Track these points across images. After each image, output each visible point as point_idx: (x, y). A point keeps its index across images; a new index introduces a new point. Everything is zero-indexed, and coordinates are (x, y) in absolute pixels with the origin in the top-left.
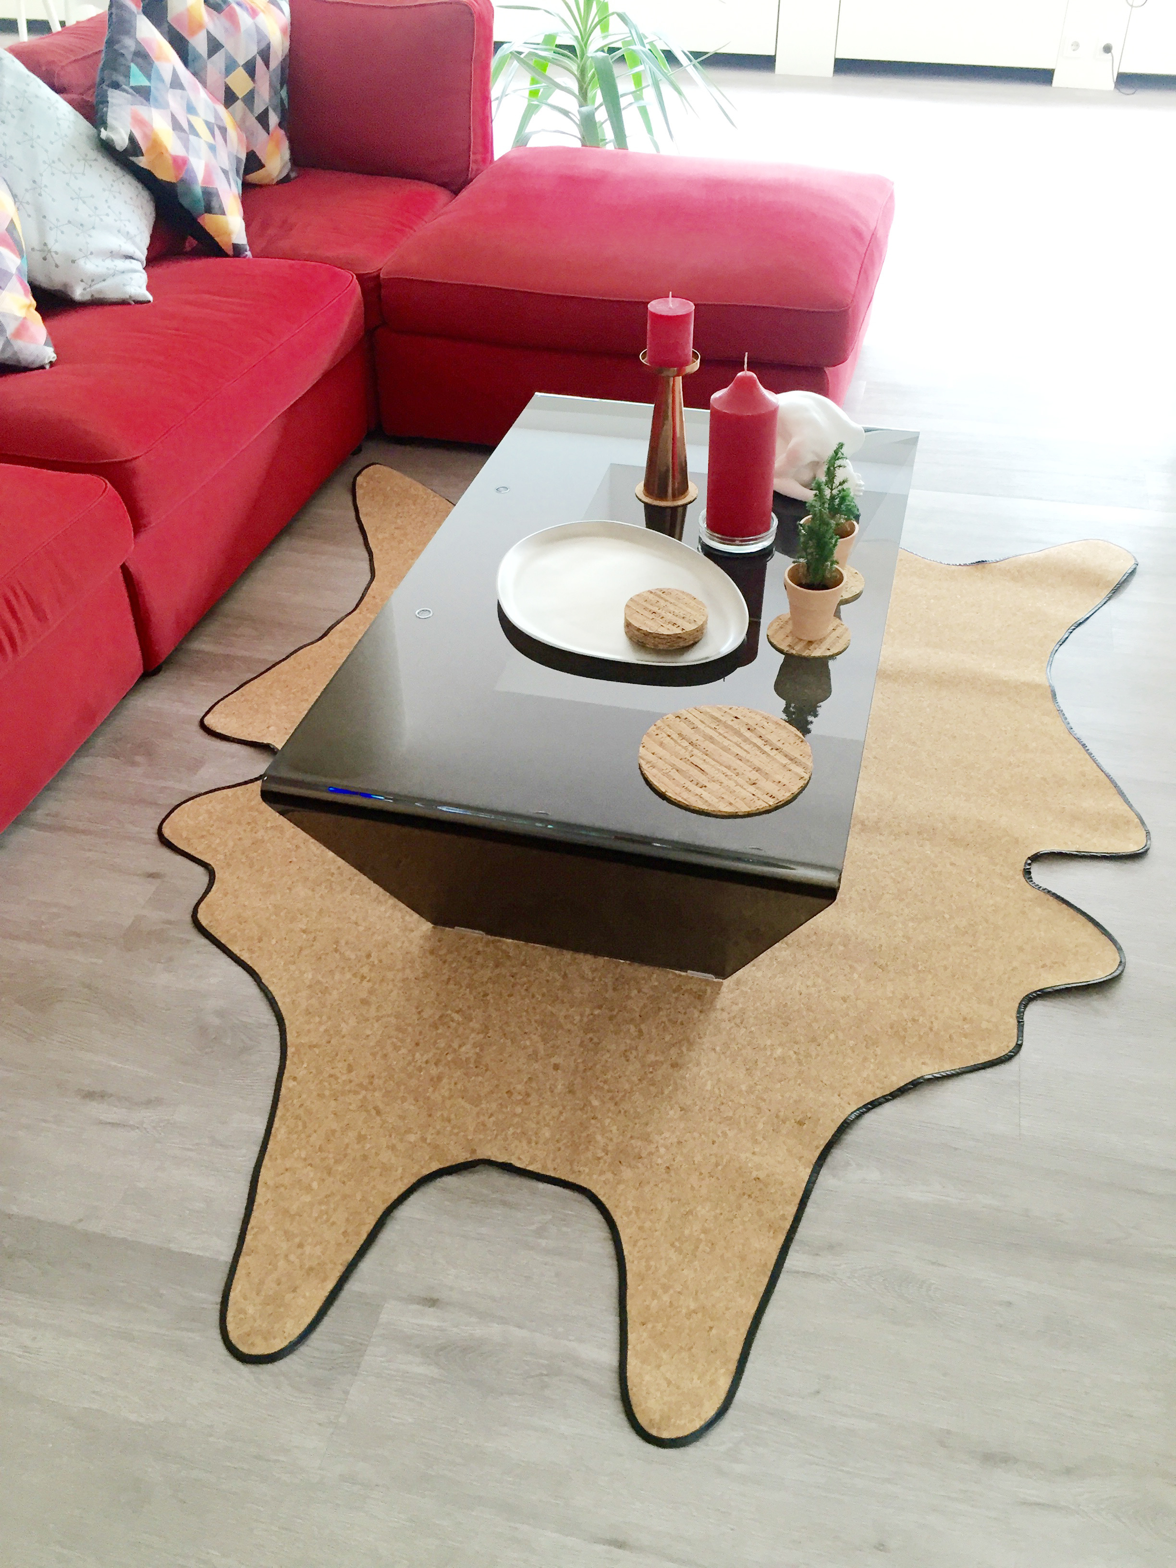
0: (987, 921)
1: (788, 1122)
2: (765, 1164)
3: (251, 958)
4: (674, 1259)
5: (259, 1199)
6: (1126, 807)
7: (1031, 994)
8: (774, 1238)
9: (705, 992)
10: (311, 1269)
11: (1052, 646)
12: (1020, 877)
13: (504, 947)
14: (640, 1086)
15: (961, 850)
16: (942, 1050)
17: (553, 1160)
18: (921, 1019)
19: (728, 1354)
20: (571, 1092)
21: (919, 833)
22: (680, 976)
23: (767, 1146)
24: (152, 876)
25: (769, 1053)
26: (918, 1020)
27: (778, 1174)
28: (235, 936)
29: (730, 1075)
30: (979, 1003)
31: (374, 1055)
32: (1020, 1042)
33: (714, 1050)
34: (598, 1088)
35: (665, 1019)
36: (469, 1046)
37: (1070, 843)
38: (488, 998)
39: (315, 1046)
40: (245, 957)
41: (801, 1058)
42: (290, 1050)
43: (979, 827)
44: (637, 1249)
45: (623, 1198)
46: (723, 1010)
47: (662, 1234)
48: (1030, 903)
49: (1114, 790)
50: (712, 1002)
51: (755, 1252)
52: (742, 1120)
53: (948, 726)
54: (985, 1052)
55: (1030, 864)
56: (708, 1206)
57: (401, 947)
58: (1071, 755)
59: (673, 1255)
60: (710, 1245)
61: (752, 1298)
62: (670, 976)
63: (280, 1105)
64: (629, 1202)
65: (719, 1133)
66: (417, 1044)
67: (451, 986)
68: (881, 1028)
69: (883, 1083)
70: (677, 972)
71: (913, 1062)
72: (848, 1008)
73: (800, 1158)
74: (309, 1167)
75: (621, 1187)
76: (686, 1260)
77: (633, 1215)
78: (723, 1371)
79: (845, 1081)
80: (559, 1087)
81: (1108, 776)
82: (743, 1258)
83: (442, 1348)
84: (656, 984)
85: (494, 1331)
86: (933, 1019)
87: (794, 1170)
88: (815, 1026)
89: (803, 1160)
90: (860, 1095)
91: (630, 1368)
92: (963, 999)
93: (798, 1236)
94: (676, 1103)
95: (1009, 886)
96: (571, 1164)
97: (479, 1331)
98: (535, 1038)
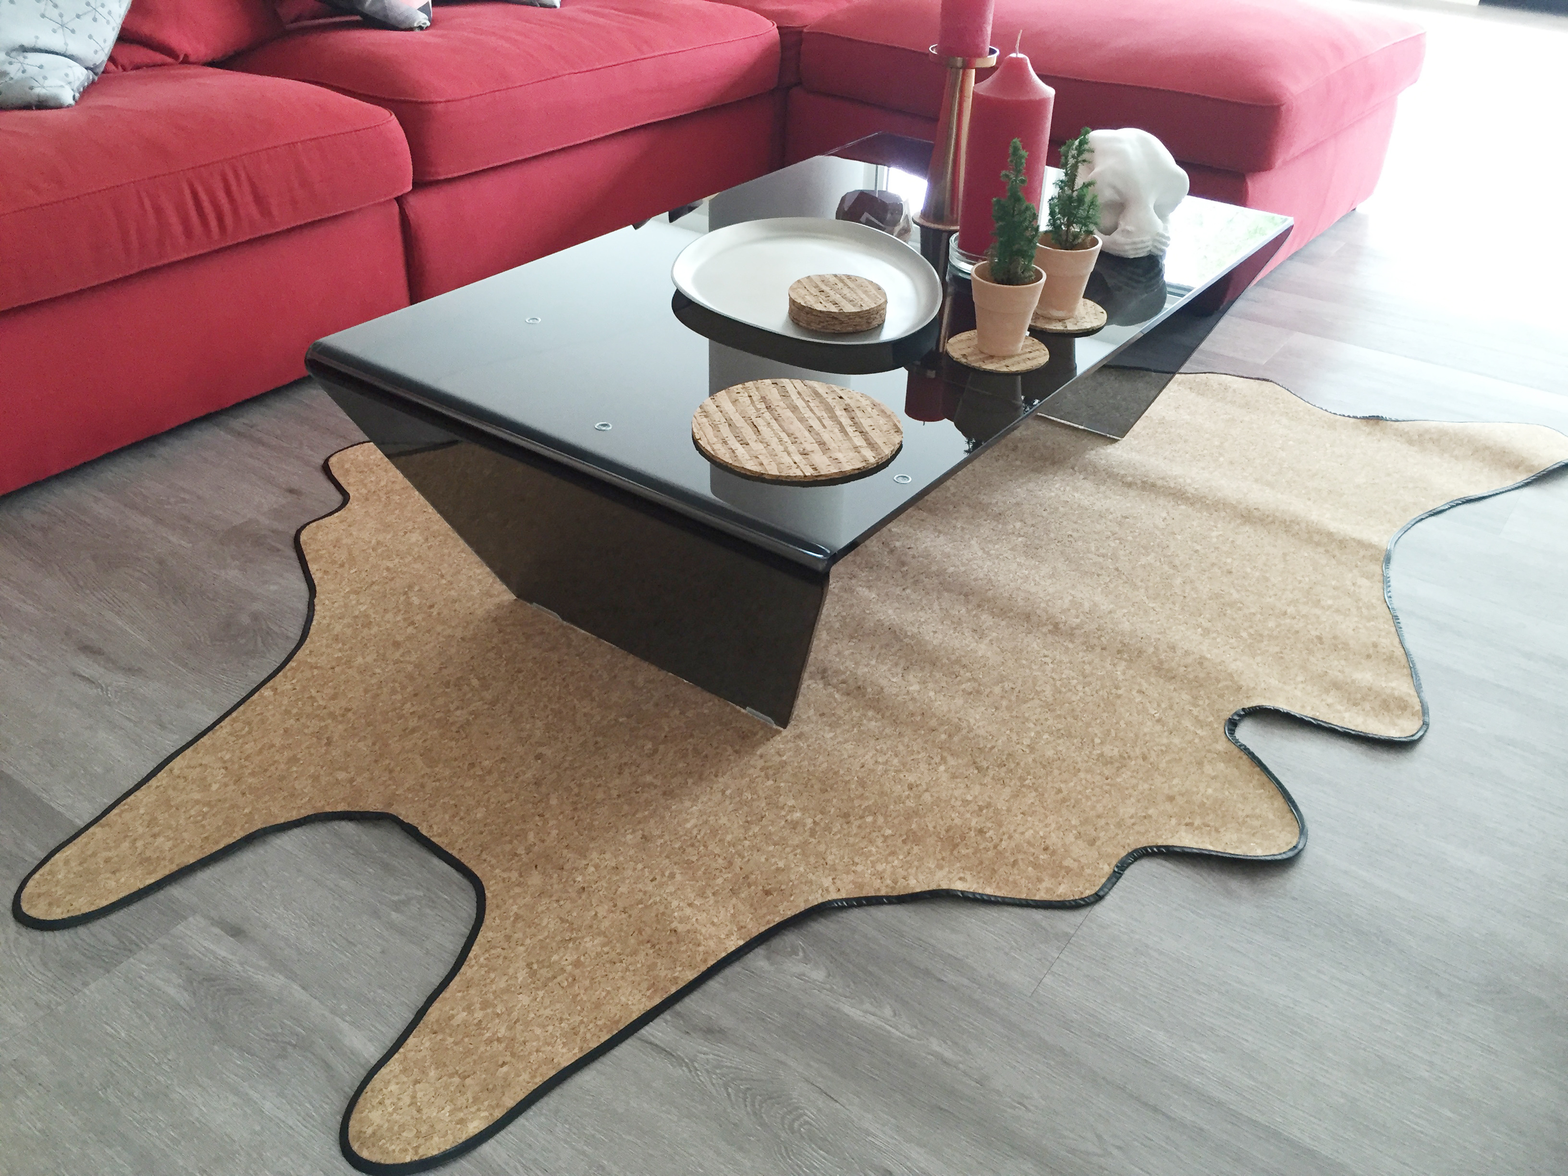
0: (1145, 758)
1: (753, 887)
2: (694, 920)
3: (321, 578)
4: (520, 979)
5: (153, 782)
6: (1413, 692)
7: (1151, 847)
8: (650, 998)
9: (755, 734)
10: (149, 859)
11: (1418, 513)
12: (1220, 728)
13: (573, 636)
14: (616, 801)
15: (1162, 681)
16: (994, 871)
17: (465, 841)
18: (990, 833)
19: (504, 1099)
20: (538, 783)
21: (1119, 652)
22: (739, 712)
23: (711, 902)
24: (291, 491)
25: (783, 813)
26: (985, 833)
27: (701, 934)
28: (321, 557)
29: (723, 820)
30: (1076, 838)
31: (366, 691)
32: (1101, 893)
33: (723, 792)
34: (568, 789)
35: (690, 748)
36: (465, 711)
37: (1309, 708)
38: (520, 675)
39: (316, 668)
40: (316, 576)
41: (817, 829)
42: (292, 664)
43: (1201, 664)
44: (487, 955)
45: (511, 901)
46: (761, 756)
47: (525, 952)
48: (1215, 756)
49: (1406, 671)
50: (754, 747)
51: (616, 1005)
52: (703, 869)
53: (1229, 560)
54: (1048, 890)
55: (1239, 715)
56: (598, 940)
57: (469, 608)
58: (1372, 623)
59: (522, 975)
60: (570, 979)
61: (576, 1050)
62: (728, 709)
63: (241, 708)
64: (515, 908)
65: (667, 874)
66: (416, 695)
67: (491, 655)
68: (935, 827)
69: (896, 883)
70: (738, 707)
71: (950, 872)
72: (908, 797)
73: (741, 928)
74: (223, 771)
75: (517, 890)
76: (533, 986)
77: (508, 923)
78: (486, 1114)
79: (854, 868)
80: (526, 776)
81: (1407, 654)
82: (598, 1005)
83: (210, 979)
84: (706, 711)
85: (274, 982)
86: (1005, 837)
87: (723, 936)
88: (857, 803)
89: (743, 930)
90: (861, 886)
91: (383, 1071)
92: (1059, 828)
93: (678, 1007)
94: (643, 830)
95: (1198, 732)
96: (482, 851)
97: (259, 977)
98: (539, 724)
